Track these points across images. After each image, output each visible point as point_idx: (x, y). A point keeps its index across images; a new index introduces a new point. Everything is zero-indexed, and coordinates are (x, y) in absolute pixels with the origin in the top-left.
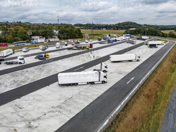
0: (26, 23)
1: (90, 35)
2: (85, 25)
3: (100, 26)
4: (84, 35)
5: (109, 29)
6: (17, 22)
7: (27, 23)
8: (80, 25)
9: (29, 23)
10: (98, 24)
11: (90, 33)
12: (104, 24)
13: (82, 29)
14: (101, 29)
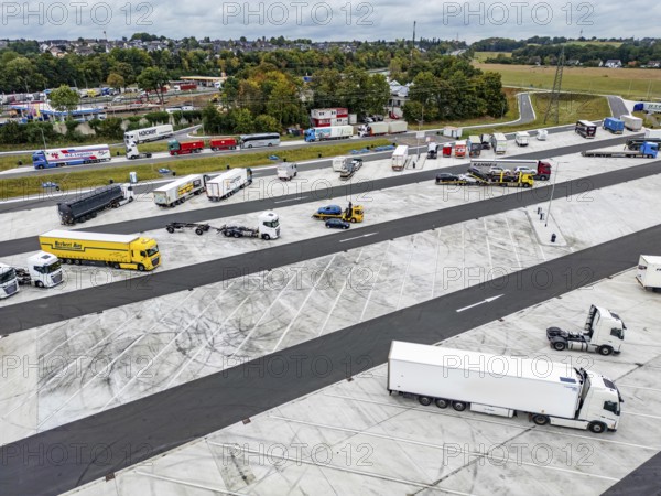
0: (299, 41)
1: (538, 97)
2: (522, 44)
3: (596, 48)
4: (514, 99)
5: (638, 66)
6: (273, 39)
7: (302, 41)
8: (502, 45)
9: (309, 42)
10: (582, 39)
11: (540, 86)
12: (613, 40)
13: (505, 62)
14: (597, 66)
